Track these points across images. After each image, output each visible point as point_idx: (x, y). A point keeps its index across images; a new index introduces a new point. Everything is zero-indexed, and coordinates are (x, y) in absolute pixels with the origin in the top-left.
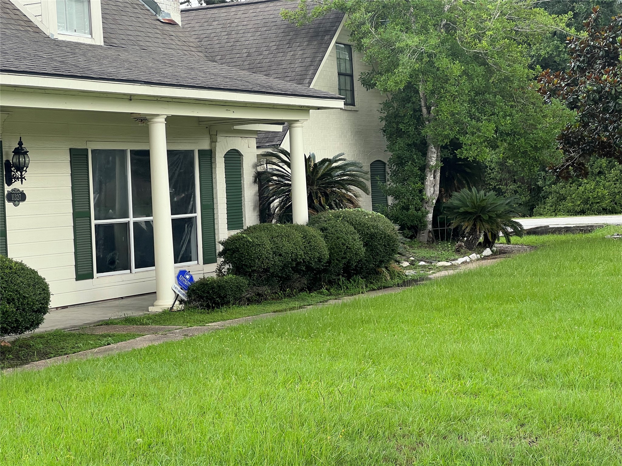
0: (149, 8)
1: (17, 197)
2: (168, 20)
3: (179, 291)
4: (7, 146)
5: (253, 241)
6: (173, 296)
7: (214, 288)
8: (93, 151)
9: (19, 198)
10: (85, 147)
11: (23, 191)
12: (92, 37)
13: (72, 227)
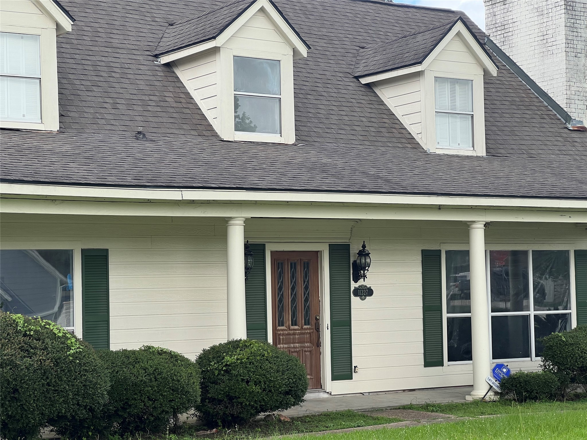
0: (560, 117)
1: (364, 292)
2: (578, 127)
3: (493, 383)
4: (356, 248)
5: (567, 341)
6: (487, 387)
7: (521, 383)
8: (447, 252)
9: (366, 293)
10: (439, 249)
11: (370, 287)
12: (474, 149)
13: (422, 319)
